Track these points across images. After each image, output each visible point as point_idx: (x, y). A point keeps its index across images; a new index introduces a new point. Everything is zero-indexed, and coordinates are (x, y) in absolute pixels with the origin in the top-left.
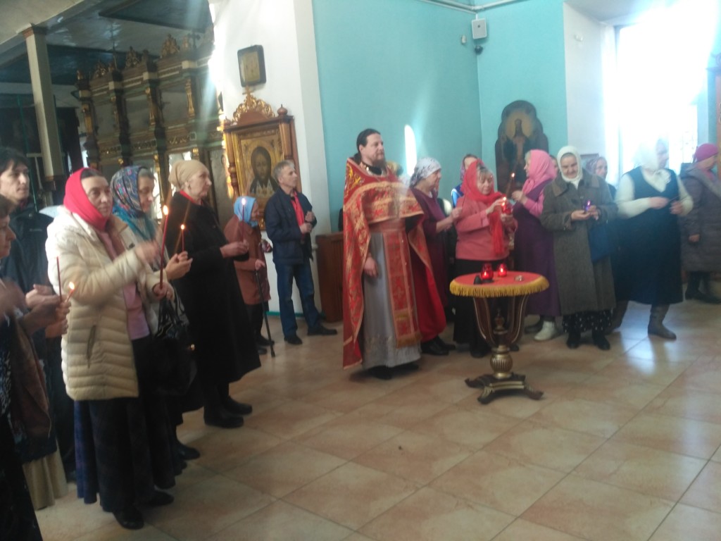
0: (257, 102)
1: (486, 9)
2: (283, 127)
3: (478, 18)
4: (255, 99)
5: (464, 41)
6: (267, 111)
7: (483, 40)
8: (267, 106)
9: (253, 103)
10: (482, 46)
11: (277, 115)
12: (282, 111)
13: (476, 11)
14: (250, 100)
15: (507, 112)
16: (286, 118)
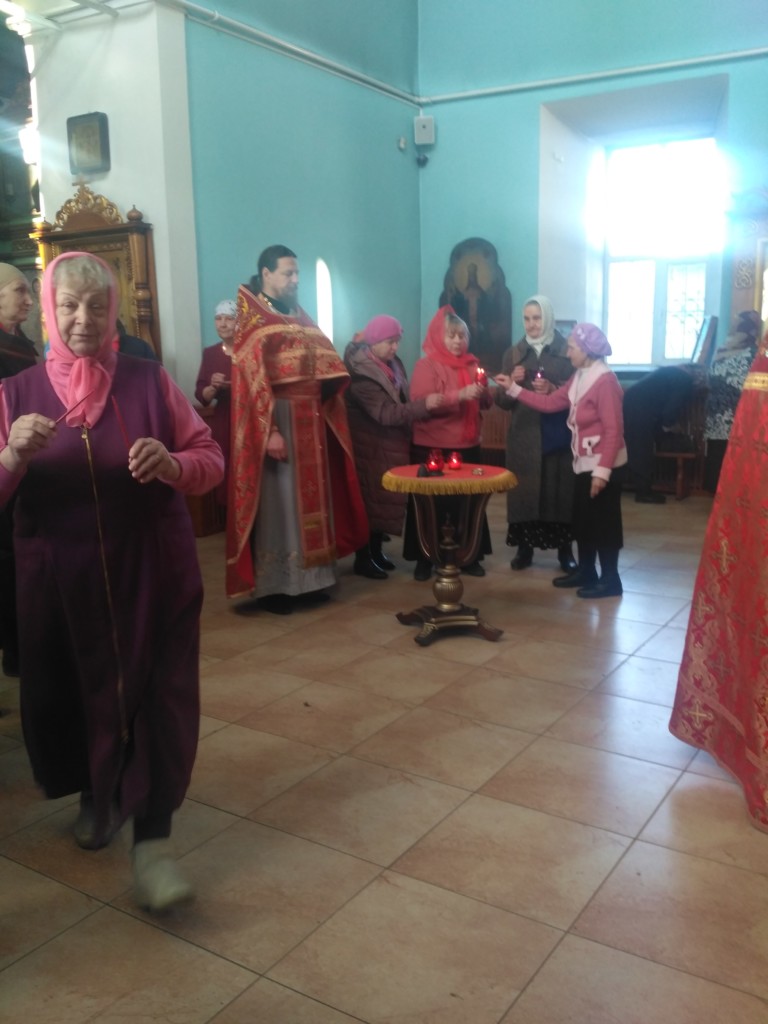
0: (95, 198)
1: (435, 103)
2: (135, 239)
3: (423, 115)
4: (92, 193)
5: (402, 145)
6: (111, 213)
7: (428, 147)
8: (111, 206)
9: (89, 199)
10: (428, 155)
11: (125, 220)
12: (134, 214)
13: (421, 105)
14: (83, 195)
15: (457, 254)
16: (139, 227)
